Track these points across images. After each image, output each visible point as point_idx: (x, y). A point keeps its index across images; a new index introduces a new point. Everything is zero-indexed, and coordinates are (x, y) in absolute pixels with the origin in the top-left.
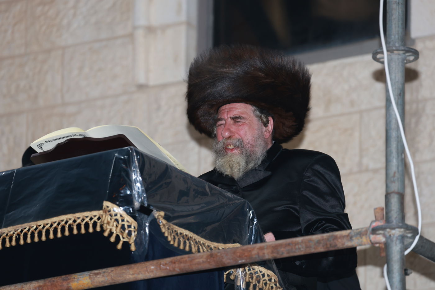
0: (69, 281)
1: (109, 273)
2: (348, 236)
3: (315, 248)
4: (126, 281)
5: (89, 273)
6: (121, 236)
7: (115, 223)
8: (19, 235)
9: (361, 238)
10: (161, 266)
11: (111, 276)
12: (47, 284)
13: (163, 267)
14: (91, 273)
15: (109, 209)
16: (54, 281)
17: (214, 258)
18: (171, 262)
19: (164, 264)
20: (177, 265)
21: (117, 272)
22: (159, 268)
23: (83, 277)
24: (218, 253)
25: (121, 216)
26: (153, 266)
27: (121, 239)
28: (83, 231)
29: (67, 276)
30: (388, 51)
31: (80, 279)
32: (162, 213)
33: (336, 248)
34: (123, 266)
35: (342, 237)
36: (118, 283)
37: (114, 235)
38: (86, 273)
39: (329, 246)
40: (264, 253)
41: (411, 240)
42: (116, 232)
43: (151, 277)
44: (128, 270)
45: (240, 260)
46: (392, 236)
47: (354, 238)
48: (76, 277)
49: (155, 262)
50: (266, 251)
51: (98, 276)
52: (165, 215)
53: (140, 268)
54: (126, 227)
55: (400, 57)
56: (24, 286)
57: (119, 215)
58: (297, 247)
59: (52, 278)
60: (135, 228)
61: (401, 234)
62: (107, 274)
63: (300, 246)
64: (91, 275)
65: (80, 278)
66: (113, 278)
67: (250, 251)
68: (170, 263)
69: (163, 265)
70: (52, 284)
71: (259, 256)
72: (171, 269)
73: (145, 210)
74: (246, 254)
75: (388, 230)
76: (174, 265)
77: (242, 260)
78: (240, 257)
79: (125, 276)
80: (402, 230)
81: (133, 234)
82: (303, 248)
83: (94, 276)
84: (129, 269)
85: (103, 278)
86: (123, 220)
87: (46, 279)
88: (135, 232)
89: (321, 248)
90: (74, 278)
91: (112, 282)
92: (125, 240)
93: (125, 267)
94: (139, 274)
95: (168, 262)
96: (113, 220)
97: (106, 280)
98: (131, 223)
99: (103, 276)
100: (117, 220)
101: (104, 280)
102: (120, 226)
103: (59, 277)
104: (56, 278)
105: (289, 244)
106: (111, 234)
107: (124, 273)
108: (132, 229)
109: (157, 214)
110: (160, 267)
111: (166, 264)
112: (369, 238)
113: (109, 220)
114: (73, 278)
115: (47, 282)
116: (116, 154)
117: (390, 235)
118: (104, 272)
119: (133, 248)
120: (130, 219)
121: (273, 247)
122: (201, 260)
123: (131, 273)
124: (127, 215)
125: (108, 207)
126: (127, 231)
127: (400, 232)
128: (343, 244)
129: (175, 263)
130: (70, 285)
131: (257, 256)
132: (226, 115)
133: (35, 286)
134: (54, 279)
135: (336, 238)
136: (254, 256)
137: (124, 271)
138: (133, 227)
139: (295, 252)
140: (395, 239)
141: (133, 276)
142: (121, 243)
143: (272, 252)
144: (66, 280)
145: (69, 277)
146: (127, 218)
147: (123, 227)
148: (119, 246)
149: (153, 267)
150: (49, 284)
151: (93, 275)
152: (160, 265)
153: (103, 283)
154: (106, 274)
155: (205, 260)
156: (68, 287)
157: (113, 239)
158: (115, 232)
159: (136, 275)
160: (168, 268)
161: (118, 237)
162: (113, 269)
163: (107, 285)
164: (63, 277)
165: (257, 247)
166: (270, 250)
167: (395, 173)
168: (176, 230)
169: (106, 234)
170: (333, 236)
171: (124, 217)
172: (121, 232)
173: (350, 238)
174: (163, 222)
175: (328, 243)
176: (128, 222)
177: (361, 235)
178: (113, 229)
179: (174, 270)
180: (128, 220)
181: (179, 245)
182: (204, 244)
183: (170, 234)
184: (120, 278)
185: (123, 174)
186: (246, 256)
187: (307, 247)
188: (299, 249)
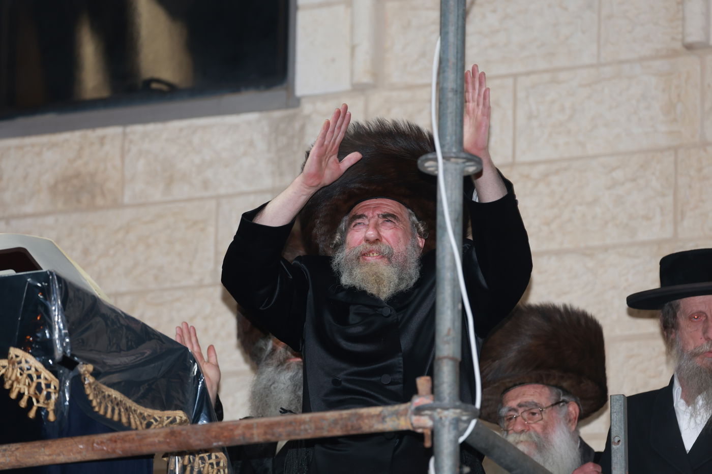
1: (13, 452)
2: (379, 415)
3: (328, 431)
4: (38, 465)
6: (34, 400)
7: (27, 381)
9: (398, 419)
10: (95, 445)
11: (16, 456)
13: (97, 446)
15: (18, 359)
17: (176, 437)
18: (110, 440)
19: (99, 443)
20: (119, 445)
21: (26, 451)
22: (90, 448)
25: (36, 370)
26: (82, 444)
27: (35, 403)
30: (444, 158)
32: (90, 367)
33: (359, 432)
34: (33, 442)
35: (370, 417)
36: (24, 466)
37: (25, 398)
39: (350, 428)
40: (252, 434)
41: (465, 425)
42: (29, 393)
43: (76, 460)
44: (43, 449)
45: (215, 442)
46: (443, 418)
47: (388, 419)
49: (85, 438)
50: (255, 431)
52: (94, 369)
53: (61, 447)
54: (43, 386)
55: (458, 167)
57: (33, 369)
58: (302, 427)
60: (55, 388)
61: (455, 416)
62: (10, 453)
63: (307, 427)
66: (18, 458)
67: (232, 430)
68: (108, 442)
69: (98, 444)
71: (244, 439)
72: (109, 450)
73: (68, 363)
74: (226, 434)
75: (439, 410)
76: (114, 445)
77: (218, 442)
78: (217, 438)
79: (37, 456)
80: (458, 411)
81: (53, 397)
82: (311, 429)
84: (44, 447)
85: (5, 458)
86: (39, 377)
88: (55, 393)
89: (338, 430)
91: (16, 465)
92: (40, 405)
93: (38, 443)
94: (59, 455)
95: (105, 441)
96: (25, 376)
97: (8, 461)
98: (51, 381)
99: (4, 456)
100: (30, 376)
101: (4, 461)
102: (34, 385)
105: (290, 423)
106: (20, 395)
107: (37, 452)
108: (52, 389)
109: (84, 369)
110: (93, 447)
111: (102, 442)
112: (410, 419)
113: (18, 375)
116: (29, 280)
117: (441, 418)
118: (5, 450)
119: (52, 417)
120: (49, 375)
121: (266, 425)
122: (156, 440)
123: (47, 453)
124: (45, 370)
125: (17, 356)
126: (45, 393)
127: (454, 413)
128: (371, 427)
129: (115, 442)
131: (241, 438)
132: (371, 212)
135: (360, 417)
136: (237, 438)
137: (36, 450)
138: (52, 387)
139: (299, 435)
140: (447, 423)
141: (50, 458)
142: (34, 409)
143: (265, 433)
146: (45, 374)
147: (39, 388)
148: (32, 414)
149: (81, 446)
152: (93, 443)
154: (8, 453)
155: (162, 440)
157: (23, 404)
158: (26, 393)
159: (54, 457)
160: (105, 448)
161: (30, 401)
162: (18, 445)
163: (7, 468)
165: (242, 425)
166: (261, 430)
167: (449, 330)
168: (104, 390)
169: (13, 395)
170: (356, 414)
171: (41, 373)
172: (36, 394)
173: (382, 418)
174: (89, 380)
175: (349, 423)
176: (46, 379)
177: (398, 414)
178: (24, 389)
179: (114, 451)
180: (47, 376)
181: (106, 412)
182: (135, 411)
183: (96, 396)
184: (29, 460)
185: (40, 309)
186: (225, 437)
187: (317, 428)
188: (306, 430)
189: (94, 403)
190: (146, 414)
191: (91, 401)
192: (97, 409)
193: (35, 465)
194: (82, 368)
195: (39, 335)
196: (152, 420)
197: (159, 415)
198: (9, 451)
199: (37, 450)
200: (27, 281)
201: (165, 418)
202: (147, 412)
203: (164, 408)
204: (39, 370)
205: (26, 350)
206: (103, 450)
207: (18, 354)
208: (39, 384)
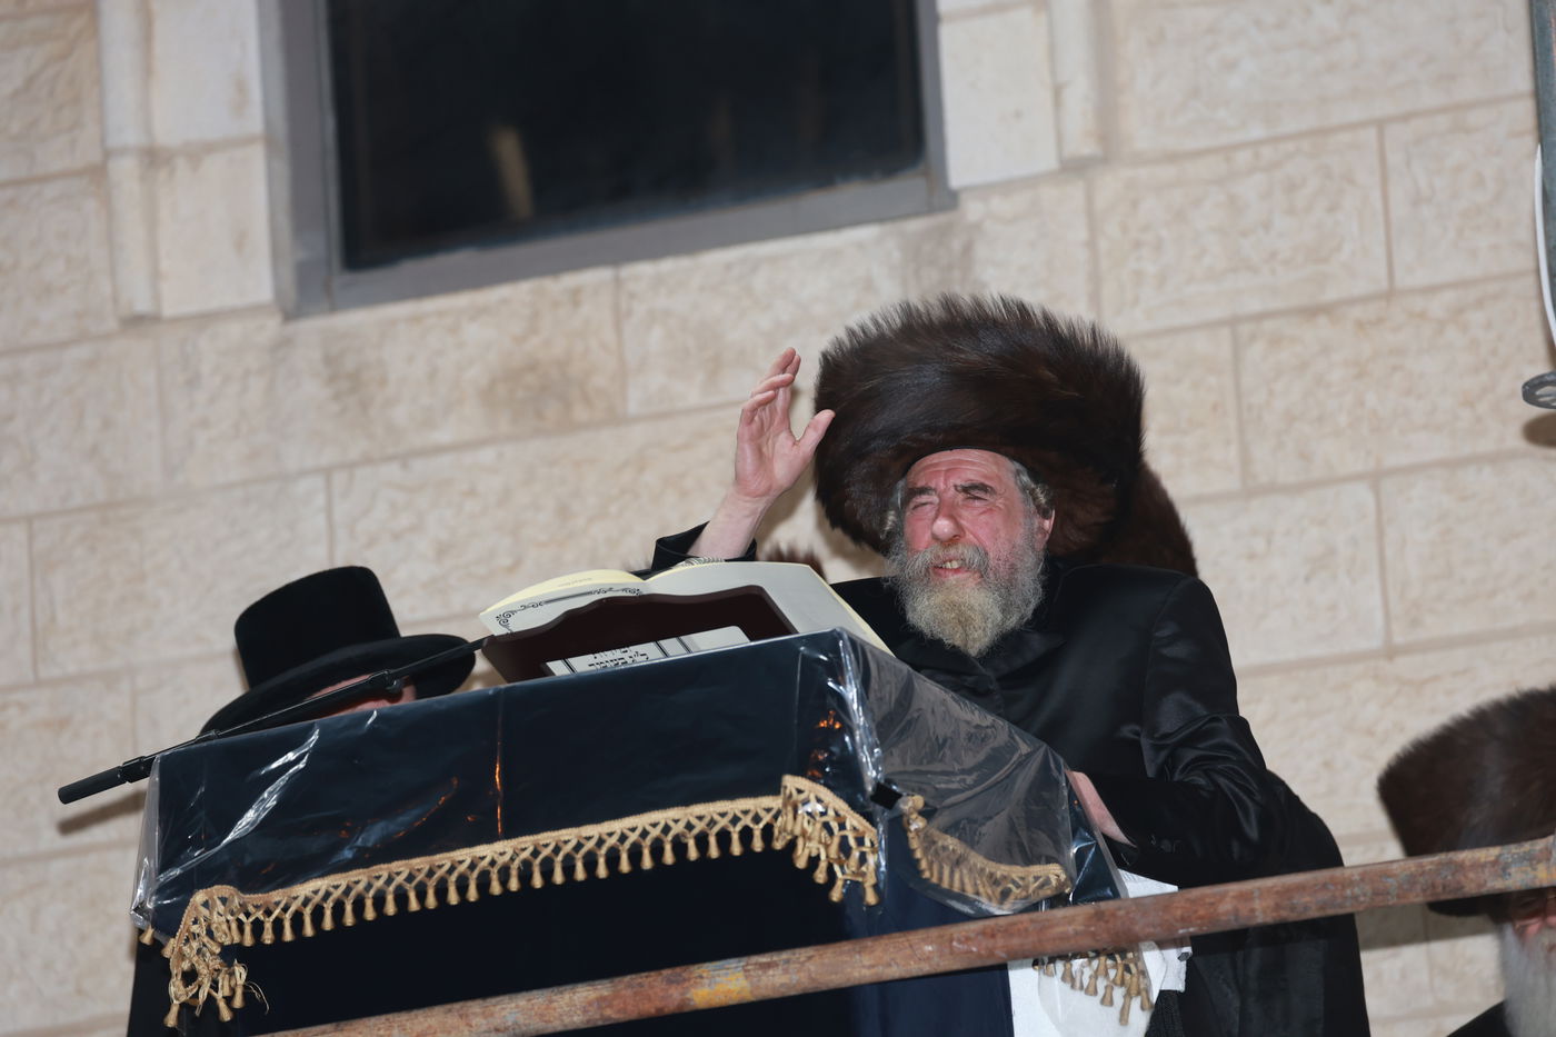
0: (686, 984)
1: (803, 963)
2: (1495, 863)
3: (1398, 896)
4: (849, 984)
5: (742, 964)
6: (838, 869)
7: (823, 835)
8: (527, 865)
9: (1534, 869)
11: (809, 970)
12: (624, 992)
13: (961, 946)
14: (747, 965)
15: (802, 796)
16: (641, 985)
17: (1107, 922)
18: (983, 933)
19: (963, 939)
20: (1000, 942)
21: (826, 961)
22: (947, 951)
23: (727, 974)
24: (1119, 909)
25: (837, 814)
26: (931, 943)
27: (839, 874)
28: (714, 852)
29: (678, 970)
31: (718, 979)
32: (918, 801)
33: (1459, 895)
34: (838, 945)
35: (1478, 865)
36: (824, 988)
37: (823, 865)
38: (732, 963)
39: (1440, 889)
40: (1253, 910)
42: (827, 856)
43: (922, 972)
44: (857, 957)
45: (1182, 928)
47: (1513, 870)
48: (705, 975)
49: (934, 932)
50: (1257, 904)
51: (771, 972)
52: (926, 804)
53: (891, 950)
54: (852, 842)
56: (554, 998)
57: (831, 813)
58: (1348, 892)
59: (634, 976)
60: (872, 844)
62: (797, 966)
63: (1357, 891)
64: (749, 967)
65: (719, 976)
66: (813, 975)
67: (1211, 904)
68: (980, 937)
69: (960, 942)
70: (636, 994)
71: (1236, 920)
72: (983, 952)
73: (886, 795)
74: (1202, 912)
76: (990, 943)
77: (1188, 928)
78: (1184, 920)
79: (848, 969)
81: (871, 859)
82: (1365, 895)
83: (760, 972)
84: (859, 952)
85: (788, 976)
86: (842, 826)
87: (617, 980)
88: (873, 853)
89: (1417, 896)
90: (701, 977)
92: (849, 877)
93: (846, 946)
94: (889, 965)
95: (972, 935)
96: (819, 826)
97: (794, 982)
98: (864, 832)
99: (786, 971)
100: (826, 826)
101: (787, 980)
102: (836, 840)
103: (653, 974)
104: (647, 977)
105: (1324, 886)
106: (814, 861)
107: (847, 962)
108: (867, 847)
109: (910, 804)
110: (951, 947)
111: (968, 939)
113: (806, 825)
114: (696, 978)
115: (622, 986)
116: (802, 648)
118: (788, 961)
119: (871, 898)
120: (859, 822)
121: (1277, 892)
122: (1070, 929)
123: (867, 963)
124: (852, 812)
125: (800, 791)
126: (856, 854)
128: (1480, 885)
129: (993, 936)
130: (688, 996)
131: (1232, 918)
132: (942, 479)
133: (586, 997)
134: (640, 980)
135: (1460, 867)
136: (1224, 918)
137: (845, 958)
138: (868, 843)
139: (1341, 906)
141: (872, 970)
143: (1278, 907)
144: (678, 983)
145: (685, 975)
146: (854, 820)
147: (844, 848)
148: (836, 895)
149: (929, 948)
150: (629, 992)
151: (754, 970)
152: (951, 941)
153: (783, 990)
154: (793, 967)
155: (1081, 928)
156: (683, 1000)
157: (820, 876)
158: (823, 857)
159: (880, 969)
160: (974, 949)
161: (830, 871)
162: (810, 951)
163: (793, 993)
164: (666, 972)
165: (1231, 894)
166: (1270, 902)
168: (936, 839)
169: (801, 863)
170: (1450, 862)
171: (845, 818)
172: (839, 858)
173: (1501, 868)
174: (917, 824)
175: (1439, 881)
176: (855, 829)
177: (1531, 859)
178: (818, 849)
179: (991, 953)
180: (856, 824)
181: (941, 879)
182: (982, 870)
183: (926, 851)
184: (833, 977)
185: (831, 701)
186: (1201, 918)
187: (1376, 893)
188: (1355, 898)
189: (924, 865)
190: (999, 874)
191: (918, 861)
192: (927, 875)
193: (844, 986)
194: (906, 803)
195: (835, 749)
196: (1011, 886)
197: (1020, 875)
198: (794, 962)
199: (848, 959)
200: (799, 652)
201: (1031, 879)
202: (1001, 870)
203: (1029, 860)
204: (842, 813)
205: (814, 779)
206: (972, 952)
207: (802, 788)
208: (844, 839)
